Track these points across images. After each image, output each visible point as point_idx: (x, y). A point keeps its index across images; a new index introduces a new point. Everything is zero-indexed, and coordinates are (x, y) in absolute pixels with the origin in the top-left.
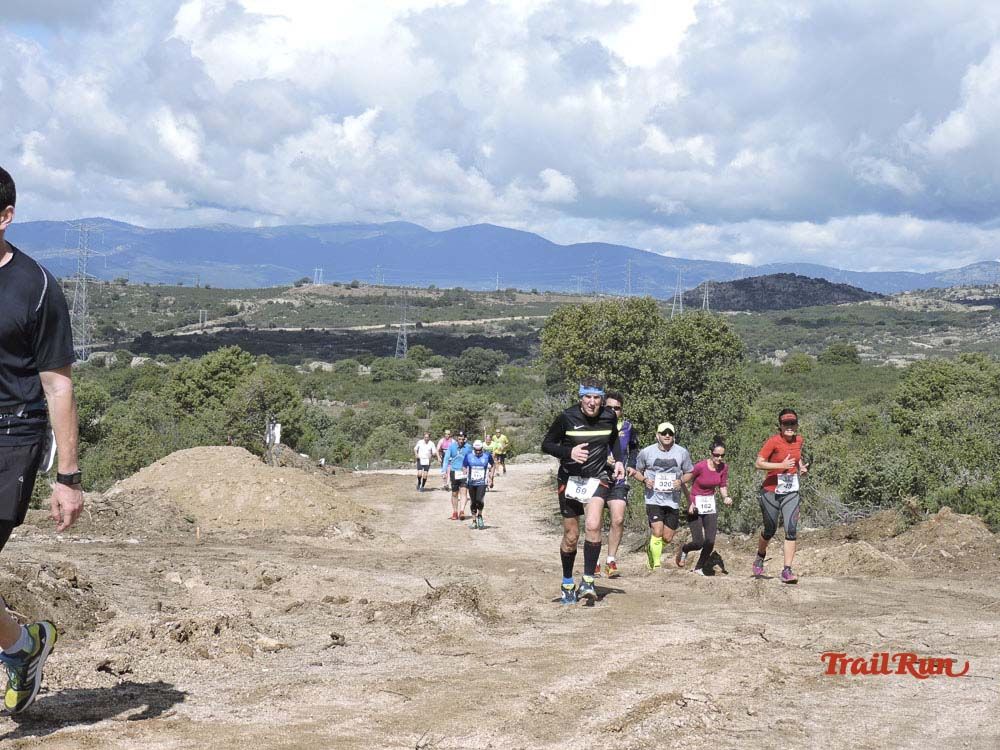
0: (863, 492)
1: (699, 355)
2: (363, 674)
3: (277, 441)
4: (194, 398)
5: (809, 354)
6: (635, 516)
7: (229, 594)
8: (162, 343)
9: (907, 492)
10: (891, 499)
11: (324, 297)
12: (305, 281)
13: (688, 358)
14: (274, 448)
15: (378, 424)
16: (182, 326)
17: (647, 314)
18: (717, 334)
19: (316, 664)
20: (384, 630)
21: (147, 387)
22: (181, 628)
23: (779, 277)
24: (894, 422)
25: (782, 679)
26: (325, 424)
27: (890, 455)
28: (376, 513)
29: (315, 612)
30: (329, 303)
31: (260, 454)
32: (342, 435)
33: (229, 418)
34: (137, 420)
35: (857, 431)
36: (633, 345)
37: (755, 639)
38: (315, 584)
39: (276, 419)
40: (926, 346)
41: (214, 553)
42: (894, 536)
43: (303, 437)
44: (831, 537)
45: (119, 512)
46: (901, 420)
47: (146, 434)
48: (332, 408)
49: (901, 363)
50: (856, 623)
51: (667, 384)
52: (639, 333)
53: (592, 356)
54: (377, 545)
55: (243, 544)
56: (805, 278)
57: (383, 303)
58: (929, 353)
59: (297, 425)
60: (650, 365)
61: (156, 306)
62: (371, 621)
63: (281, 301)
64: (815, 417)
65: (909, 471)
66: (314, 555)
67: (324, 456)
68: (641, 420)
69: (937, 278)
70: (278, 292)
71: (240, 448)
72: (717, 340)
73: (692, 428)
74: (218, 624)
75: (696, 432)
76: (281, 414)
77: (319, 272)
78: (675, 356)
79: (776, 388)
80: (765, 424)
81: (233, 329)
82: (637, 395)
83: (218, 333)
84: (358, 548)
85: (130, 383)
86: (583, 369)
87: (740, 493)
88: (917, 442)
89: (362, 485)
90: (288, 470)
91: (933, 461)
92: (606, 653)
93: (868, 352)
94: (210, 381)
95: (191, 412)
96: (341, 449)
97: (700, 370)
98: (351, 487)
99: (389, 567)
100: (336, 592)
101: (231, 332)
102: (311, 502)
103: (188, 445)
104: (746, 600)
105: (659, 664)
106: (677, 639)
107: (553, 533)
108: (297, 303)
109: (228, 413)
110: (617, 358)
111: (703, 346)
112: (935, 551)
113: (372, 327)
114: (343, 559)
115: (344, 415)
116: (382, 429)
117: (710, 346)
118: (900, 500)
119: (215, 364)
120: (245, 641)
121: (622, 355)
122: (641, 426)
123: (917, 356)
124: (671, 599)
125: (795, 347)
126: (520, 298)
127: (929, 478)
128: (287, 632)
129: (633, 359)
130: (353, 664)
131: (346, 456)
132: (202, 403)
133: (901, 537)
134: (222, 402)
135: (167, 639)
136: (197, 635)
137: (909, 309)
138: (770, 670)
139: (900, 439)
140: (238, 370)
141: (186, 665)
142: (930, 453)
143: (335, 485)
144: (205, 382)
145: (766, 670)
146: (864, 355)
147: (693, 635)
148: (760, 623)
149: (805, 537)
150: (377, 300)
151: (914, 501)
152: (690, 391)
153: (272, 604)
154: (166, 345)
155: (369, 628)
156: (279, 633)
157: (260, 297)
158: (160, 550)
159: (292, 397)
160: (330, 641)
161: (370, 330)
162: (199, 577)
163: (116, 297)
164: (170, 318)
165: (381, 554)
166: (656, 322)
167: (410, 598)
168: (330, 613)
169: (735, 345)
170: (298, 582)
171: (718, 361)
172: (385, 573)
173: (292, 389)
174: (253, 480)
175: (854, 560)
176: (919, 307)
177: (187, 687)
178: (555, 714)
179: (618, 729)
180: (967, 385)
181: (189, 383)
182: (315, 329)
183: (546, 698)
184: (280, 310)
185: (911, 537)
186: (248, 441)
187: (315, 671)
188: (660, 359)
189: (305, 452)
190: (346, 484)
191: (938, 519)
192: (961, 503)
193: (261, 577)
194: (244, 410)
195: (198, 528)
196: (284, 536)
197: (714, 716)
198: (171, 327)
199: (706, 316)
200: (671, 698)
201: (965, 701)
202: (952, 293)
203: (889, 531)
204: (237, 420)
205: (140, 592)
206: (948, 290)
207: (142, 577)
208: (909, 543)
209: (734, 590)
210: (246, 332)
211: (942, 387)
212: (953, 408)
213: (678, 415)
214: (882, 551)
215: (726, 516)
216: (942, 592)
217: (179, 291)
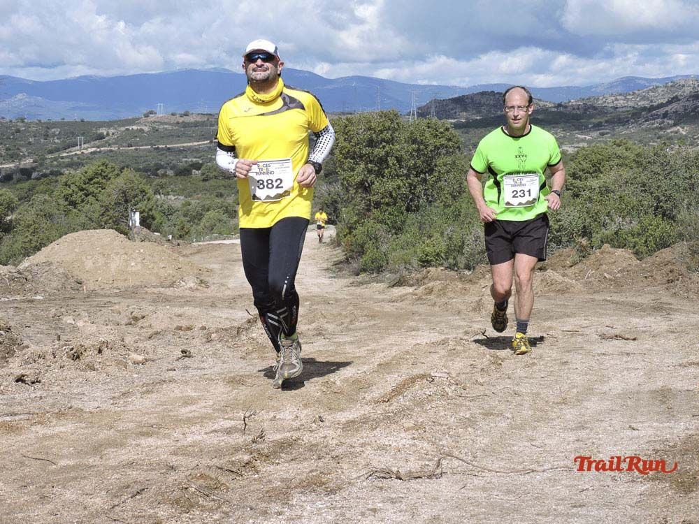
1: (430, 148)
2: (205, 374)
3: (138, 224)
4: (77, 197)
6: (390, 262)
7: (109, 328)
8: (52, 162)
9: (579, 236)
10: (568, 241)
11: (165, 123)
12: (151, 113)
13: (423, 150)
14: (135, 230)
15: (208, 210)
16: (66, 149)
17: (392, 121)
18: (442, 133)
19: (171, 370)
20: (219, 346)
21: (44, 192)
22: (74, 350)
23: (483, 94)
24: (567, 189)
25: (500, 362)
26: (169, 212)
27: (566, 210)
28: (210, 271)
29: (169, 337)
30: (169, 127)
31: (126, 234)
32: (183, 219)
33: (103, 210)
34: (37, 215)
36: (384, 144)
37: (479, 337)
38: (169, 319)
39: (136, 209)
40: (588, 138)
41: (96, 303)
42: (572, 266)
43: (156, 222)
45: (28, 278)
46: (572, 188)
47: (44, 223)
48: (175, 200)
49: (570, 150)
50: (548, 324)
51: (408, 171)
52: (387, 135)
53: (355, 152)
54: (211, 292)
55: (117, 295)
57: (206, 126)
58: (589, 142)
59: (151, 213)
60: (396, 157)
61: (46, 136)
62: (209, 341)
63: (135, 128)
65: (580, 221)
66: (167, 300)
67: (172, 233)
68: (391, 196)
69: (593, 90)
70: (132, 122)
71: (111, 230)
72: (442, 137)
73: (427, 199)
74: (100, 347)
75: (430, 202)
76: (140, 205)
77: (160, 106)
78: (413, 150)
81: (102, 149)
82: (388, 178)
83: (92, 153)
84: (198, 294)
85: (32, 189)
86: (349, 162)
87: (463, 243)
88: (585, 200)
89: (199, 252)
90: (146, 243)
91: (596, 213)
92: (374, 351)
94: (88, 185)
95: (75, 207)
96: (183, 228)
97: (432, 157)
98: (191, 254)
99: (221, 306)
100: (184, 323)
101: (100, 152)
102: (163, 265)
103: (74, 230)
104: (471, 314)
105: (413, 356)
106: (424, 340)
107: (334, 277)
108: (146, 129)
109: (102, 206)
110: (372, 153)
111: (433, 142)
112: (600, 275)
113: (200, 143)
114: (188, 302)
115: (184, 205)
116: (211, 214)
117: (437, 142)
118: (574, 241)
119: (90, 173)
120: (120, 358)
121: (376, 151)
122: (392, 200)
123: (581, 145)
124: (419, 315)
127: (594, 225)
128: (150, 351)
129: (384, 153)
130: (198, 369)
131: (187, 233)
132: (83, 201)
133: (577, 267)
134: (97, 200)
135: (64, 358)
136: (86, 355)
137: (574, 112)
138: (491, 356)
139: (572, 201)
140: (107, 176)
141: (79, 376)
142: (595, 208)
143: (180, 253)
144: (84, 186)
145: (488, 356)
147: (436, 337)
148: (482, 327)
150: (203, 124)
151: (584, 241)
152: (425, 174)
153: (139, 334)
154: (55, 163)
155: (208, 346)
156: (145, 351)
157: (119, 126)
158: (58, 302)
159: (146, 193)
160: (180, 355)
161: (199, 145)
162: (86, 319)
163: (18, 131)
164: (57, 144)
165: (215, 298)
166: (399, 127)
167: (236, 324)
168: (180, 337)
169: (455, 140)
170: (156, 318)
171: (444, 151)
172: (217, 309)
173: (146, 188)
174: (122, 252)
175: (545, 283)
176: (582, 110)
177: (80, 390)
178: (341, 393)
179: (387, 400)
180: (617, 161)
181: (73, 187)
182: (160, 146)
183: (334, 383)
184: (135, 134)
185: (583, 266)
186: (117, 225)
187: (171, 375)
188: (403, 153)
189: (157, 232)
190: (188, 252)
191: (602, 253)
192: (617, 240)
193: (131, 316)
194: (113, 203)
195: (85, 287)
196: (146, 289)
197: (453, 388)
198: (58, 150)
199: (434, 121)
200: (422, 377)
201: (628, 369)
202: (604, 100)
203: (568, 263)
204: (108, 211)
205: (45, 331)
206: (601, 98)
207: (47, 321)
208: (582, 271)
209: (463, 307)
210: (111, 151)
211: (600, 164)
212: (608, 178)
213: (418, 190)
214: (564, 276)
215: (455, 258)
216: (607, 301)
217: (62, 124)
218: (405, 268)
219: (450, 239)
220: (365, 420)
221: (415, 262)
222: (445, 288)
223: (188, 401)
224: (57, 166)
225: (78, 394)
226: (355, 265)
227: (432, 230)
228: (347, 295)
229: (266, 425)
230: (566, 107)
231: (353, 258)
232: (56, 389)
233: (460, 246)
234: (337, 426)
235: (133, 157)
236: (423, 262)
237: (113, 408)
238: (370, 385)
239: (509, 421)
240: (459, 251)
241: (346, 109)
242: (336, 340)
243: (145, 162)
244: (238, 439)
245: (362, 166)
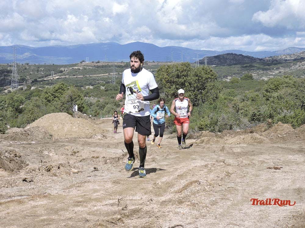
0: (255, 118)
1: (204, 79)
2: (103, 179)
3: (77, 110)
4: (51, 98)
5: (238, 77)
7: (63, 157)
8: (40, 82)
9: (268, 118)
10: (263, 120)
11: (89, 66)
12: (83, 61)
13: (200, 80)
14: (75, 113)
15: (107, 104)
16: (46, 77)
17: (187, 67)
18: (209, 72)
19: (89, 177)
20: (110, 166)
21: (36, 96)
22: (48, 167)
23: (228, 54)
24: (264, 97)
25: (230, 175)
26: (91, 105)
27: (263, 107)
28: (108, 131)
29: (89, 161)
30: (91, 68)
31: (71, 114)
32: (96, 108)
33: (62, 104)
34: (33, 106)
35: (253, 100)
36: (183, 77)
37: (222, 163)
38: (89, 153)
39: (76, 104)
40: (273, 73)
41: (58, 145)
42: (264, 131)
43: (85, 109)
44: (245, 132)
45: (29, 134)
46: (266, 96)
47: (36, 110)
48: (93, 100)
49: (266, 79)
50: (253, 157)
51: (194, 88)
52: (185, 73)
53: (171, 80)
54: (108, 140)
55: (67, 142)
56: (236, 54)
57: (107, 67)
58: (274, 75)
59: (82, 105)
60: (189, 83)
61: (38, 71)
62: (106, 163)
63: (76, 68)
64: (240, 96)
65: (268, 111)
66: (89, 144)
67: (91, 114)
69: (276, 53)
70: (75, 65)
71: (65, 113)
72: (209, 74)
73: (202, 101)
74: (59, 166)
75: (204, 102)
76: (78, 102)
77: (87, 59)
78: (196, 79)
79: (228, 88)
80: (225, 99)
81: (62, 77)
83: (57, 78)
84: (102, 142)
85: (31, 95)
86: (168, 85)
87: (217, 120)
88: (271, 102)
89: (103, 122)
90: (80, 119)
91: (276, 108)
92: (176, 169)
93: (256, 76)
94: (55, 93)
95: (50, 103)
96: (96, 112)
97: (204, 83)
98: (100, 123)
99: (112, 147)
100: (95, 155)
101: (61, 78)
102: (87, 128)
103: (49, 113)
104: (220, 152)
105: (193, 172)
106: (198, 164)
108: (81, 68)
110: (179, 81)
111: (205, 76)
112: (277, 135)
113: (105, 75)
114: (97, 145)
115: (97, 102)
116: (109, 106)
117: (207, 76)
118: (266, 120)
119: (57, 88)
120: (67, 171)
121: (180, 80)
123: (271, 77)
124: (197, 153)
125: (233, 75)
126: (149, 64)
127: (274, 113)
128: (81, 167)
129: (183, 81)
130: (100, 176)
131: (98, 114)
132: (53, 100)
133: (267, 131)
134: (59, 99)
135: (44, 171)
136: (53, 169)
137: (268, 62)
138: (226, 172)
139: (266, 102)
140: (64, 89)
141: (50, 178)
142: (275, 106)
143: (95, 123)
144: (54, 94)
145: (225, 172)
146: (254, 77)
147: (203, 163)
148: (224, 159)
149: (237, 132)
150: (106, 66)
151: (270, 120)
152: (201, 90)
153: (76, 159)
155: (105, 165)
156: (78, 168)
157: (70, 67)
158: (41, 145)
159: (81, 97)
160: (93, 169)
161: (104, 76)
162: (54, 152)
163: (26, 69)
164: (43, 74)
165: (109, 143)
166: (190, 69)
167: (118, 156)
168: (93, 161)
169: (214, 75)
170: (84, 152)
171: (209, 80)
172: (110, 149)
173: (80, 94)
174: (69, 122)
175: (252, 139)
176: (271, 62)
177: (50, 185)
178: (161, 188)
179: (180, 192)
180: (285, 85)
181: (49, 94)
182: (87, 76)
183: (158, 184)
184: (76, 71)
185: (269, 131)
186: (68, 111)
187: (89, 179)
188: (192, 81)
189: (85, 113)
190: (98, 122)
191: (278, 126)
192: (284, 120)
193: (73, 151)
194: (66, 101)
195: (53, 138)
196: (80, 139)
197: (208, 187)
198: (43, 77)
199: (205, 67)
200: (196, 182)
201: (285, 179)
202: (281, 57)
203: (263, 130)
204: (64, 104)
205: (36, 158)
206: (280, 56)
207: (36, 153)
208: (269, 133)
209: (216, 149)
210: (66, 78)
211: (278, 86)
212: (282, 92)
213: (198, 97)
214: (261, 136)
215: (214, 127)
216: (279, 147)
217: (45, 66)
218: (192, 131)
219: (212, 118)
220: (170, 201)
221: (196, 128)
222: (209, 140)
223: (95, 191)
224: (42, 84)
225: (49, 187)
226: (171, 129)
227: (204, 115)
228: (166, 142)
229: (128, 202)
230: (264, 60)
231: (170, 126)
232: (40, 184)
233: (216, 122)
234: (158, 203)
235: (75, 80)
236: (200, 128)
237: (64, 194)
238: (173, 185)
239: (232, 202)
240: (215, 124)
241: (168, 60)
242: (160, 164)
243: (80, 82)
244: (116, 208)
245: (174, 86)
